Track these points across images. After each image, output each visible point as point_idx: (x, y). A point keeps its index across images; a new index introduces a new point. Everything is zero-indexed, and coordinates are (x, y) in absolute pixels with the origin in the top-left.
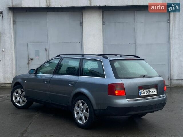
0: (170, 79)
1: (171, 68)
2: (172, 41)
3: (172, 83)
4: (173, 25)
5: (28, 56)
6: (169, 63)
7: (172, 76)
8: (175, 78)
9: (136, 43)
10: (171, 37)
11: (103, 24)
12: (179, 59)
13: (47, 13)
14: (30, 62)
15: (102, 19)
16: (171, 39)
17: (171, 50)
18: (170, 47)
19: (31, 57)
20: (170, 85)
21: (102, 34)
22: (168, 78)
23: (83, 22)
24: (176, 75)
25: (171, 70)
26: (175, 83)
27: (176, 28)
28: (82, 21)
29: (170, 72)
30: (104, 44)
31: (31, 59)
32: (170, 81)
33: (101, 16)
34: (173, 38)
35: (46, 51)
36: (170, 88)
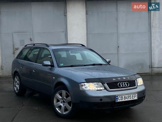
0: (151, 67)
1: (152, 56)
2: (153, 30)
3: (152, 70)
4: (154, 15)
5: (14, 46)
6: (150, 51)
7: (152, 64)
8: (156, 66)
9: (118, 32)
10: (152, 27)
11: (87, 14)
12: (159, 47)
13: (32, 2)
14: (15, 51)
15: (85, 9)
16: (151, 28)
17: (152, 39)
18: (151, 36)
19: (16, 47)
20: (151, 73)
21: (85, 24)
22: (150, 66)
23: (67, 12)
24: (157, 63)
25: (152, 58)
26: (156, 70)
27: (157, 18)
28: (65, 11)
29: (151, 60)
30: (87, 34)
31: (16, 48)
32: (151, 69)
33: (85, 6)
34: (154, 27)
35: (31, 40)
36: (151, 76)
